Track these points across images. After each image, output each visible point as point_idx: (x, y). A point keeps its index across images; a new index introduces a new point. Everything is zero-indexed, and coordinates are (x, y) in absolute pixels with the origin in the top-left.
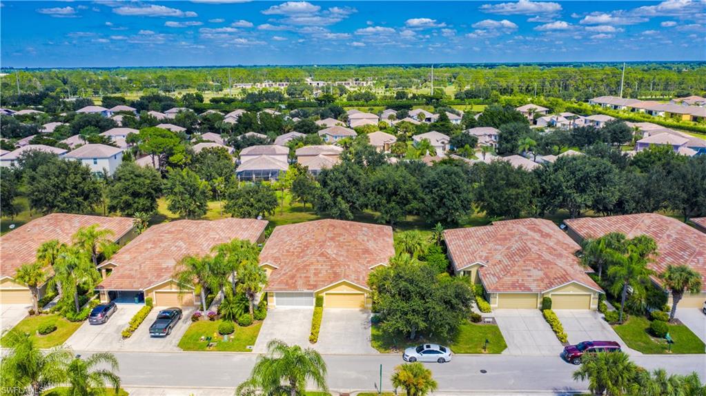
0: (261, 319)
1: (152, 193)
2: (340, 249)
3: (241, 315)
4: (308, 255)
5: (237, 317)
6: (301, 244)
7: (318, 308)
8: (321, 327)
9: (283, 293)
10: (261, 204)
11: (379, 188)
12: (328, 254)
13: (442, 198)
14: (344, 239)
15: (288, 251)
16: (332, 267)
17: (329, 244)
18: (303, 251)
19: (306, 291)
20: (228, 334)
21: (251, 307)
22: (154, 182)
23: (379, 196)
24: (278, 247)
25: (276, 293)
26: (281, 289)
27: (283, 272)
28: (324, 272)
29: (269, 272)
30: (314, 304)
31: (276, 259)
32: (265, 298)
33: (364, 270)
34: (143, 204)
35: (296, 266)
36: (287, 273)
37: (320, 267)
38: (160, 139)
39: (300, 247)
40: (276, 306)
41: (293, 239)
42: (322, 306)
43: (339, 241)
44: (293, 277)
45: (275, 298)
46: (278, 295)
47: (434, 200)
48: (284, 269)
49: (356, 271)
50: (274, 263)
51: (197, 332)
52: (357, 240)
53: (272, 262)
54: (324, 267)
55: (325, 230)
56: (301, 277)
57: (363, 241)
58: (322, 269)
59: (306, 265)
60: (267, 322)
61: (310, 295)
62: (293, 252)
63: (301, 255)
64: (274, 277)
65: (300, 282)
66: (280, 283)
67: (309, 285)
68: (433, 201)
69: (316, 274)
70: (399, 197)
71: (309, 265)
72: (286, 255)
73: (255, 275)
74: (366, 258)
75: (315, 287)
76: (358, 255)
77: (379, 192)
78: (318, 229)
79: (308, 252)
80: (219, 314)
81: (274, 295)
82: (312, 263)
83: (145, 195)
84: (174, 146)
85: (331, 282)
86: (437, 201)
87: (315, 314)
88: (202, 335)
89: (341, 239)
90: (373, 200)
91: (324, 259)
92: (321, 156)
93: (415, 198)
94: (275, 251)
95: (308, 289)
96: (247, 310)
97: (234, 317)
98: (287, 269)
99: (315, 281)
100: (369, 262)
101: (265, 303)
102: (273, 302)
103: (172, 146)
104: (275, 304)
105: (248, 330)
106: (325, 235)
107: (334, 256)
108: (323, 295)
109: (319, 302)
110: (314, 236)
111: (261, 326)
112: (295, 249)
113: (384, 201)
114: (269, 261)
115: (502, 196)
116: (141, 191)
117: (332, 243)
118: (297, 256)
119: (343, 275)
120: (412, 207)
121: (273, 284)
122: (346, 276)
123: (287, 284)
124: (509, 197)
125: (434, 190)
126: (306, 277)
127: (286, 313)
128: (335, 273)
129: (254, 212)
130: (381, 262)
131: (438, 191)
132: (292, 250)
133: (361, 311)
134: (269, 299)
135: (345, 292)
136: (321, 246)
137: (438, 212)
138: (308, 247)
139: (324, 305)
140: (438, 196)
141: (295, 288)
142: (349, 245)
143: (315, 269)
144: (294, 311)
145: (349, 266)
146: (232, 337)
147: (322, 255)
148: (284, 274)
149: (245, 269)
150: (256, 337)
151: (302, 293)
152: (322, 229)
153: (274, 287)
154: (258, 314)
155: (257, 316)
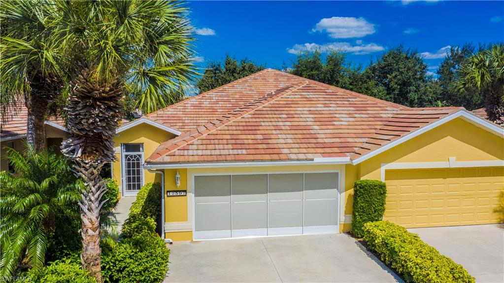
6: (226, 96)
28: (345, 118)
39: (227, 101)
45: (191, 197)
46: (204, 185)
55: (271, 80)
65: (283, 139)
66: (209, 142)
71: (286, 105)
75: (347, 149)
81: (191, 185)
95: (325, 155)
102: (183, 217)
112: (216, 103)
143: (312, 113)
152: (264, 79)
153: (191, 152)
154: (128, 260)
155: (120, 271)
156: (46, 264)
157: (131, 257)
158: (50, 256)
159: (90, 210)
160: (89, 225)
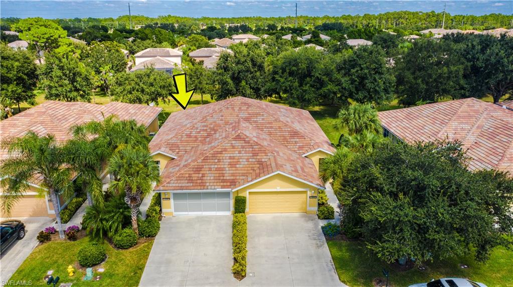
0: (151, 236)
1: (23, 79)
2: (260, 132)
3: (116, 231)
4: (216, 139)
5: (110, 234)
6: (206, 126)
7: (239, 215)
8: (248, 246)
9: (185, 194)
10: (153, 89)
11: (290, 69)
12: (247, 137)
13: (363, 78)
14: (263, 119)
15: (189, 136)
16: (255, 154)
17: (244, 125)
18: (209, 135)
19: (219, 190)
20: (94, 265)
21: (134, 218)
22: (26, 65)
23: (290, 78)
24: (175, 132)
25: (175, 194)
26: (182, 188)
27: (183, 163)
28: (244, 162)
29: (163, 163)
30: (232, 209)
31: (172, 147)
32: (158, 200)
33: (298, 158)
34: (12, 91)
35: (202, 154)
36: (189, 164)
37: (236, 154)
38: (43, 29)
39: (206, 130)
40: (175, 214)
41: (195, 121)
42: (244, 212)
43: (256, 122)
44: (198, 169)
45: (172, 201)
46: (177, 196)
47: (353, 81)
48: (185, 158)
49: (289, 160)
50: (171, 152)
51: (41, 263)
52: (280, 121)
53: (168, 150)
54: (243, 154)
55: (236, 109)
56: (210, 169)
57: (287, 122)
58: (240, 158)
59: (218, 153)
60: (161, 239)
61: (227, 195)
62: (196, 137)
63: (208, 140)
64: (171, 170)
65: (209, 177)
66: (179, 178)
67: (224, 181)
68: (352, 83)
69: (232, 165)
70: (313, 79)
71: (221, 153)
72: (187, 142)
73: (137, 165)
74: (296, 143)
75: (233, 183)
76: (285, 139)
77: (291, 74)
78: (227, 108)
79: (217, 135)
80: (84, 229)
81: (171, 197)
82: (225, 150)
83: (15, 80)
84: (59, 37)
85: (258, 176)
86: (357, 83)
87: (235, 225)
88: (49, 269)
89: (259, 119)
90: (284, 83)
91: (241, 143)
92: (214, 57)
93: (330, 80)
94: (170, 136)
95: (223, 187)
96: (127, 222)
97: (105, 233)
98: (188, 159)
99: (233, 175)
100: (301, 148)
101: (157, 208)
102: (169, 207)
103: (56, 36)
104: (172, 210)
105: (128, 255)
106: (237, 116)
107: (255, 139)
108: (246, 194)
109: (240, 205)
110: (222, 116)
111: (149, 249)
112: (199, 132)
113: (296, 84)
114: (163, 149)
115: (430, 76)
116: (10, 76)
117: (248, 124)
118: (201, 141)
119: (273, 165)
120: (328, 90)
121: (168, 180)
122: (279, 167)
123: (190, 180)
124: (440, 76)
125: (353, 71)
126: (217, 169)
127: (190, 223)
128: (260, 163)
129: (146, 97)
130: (319, 147)
131: (357, 71)
132: (194, 134)
133: (302, 216)
134: (163, 202)
135: (279, 189)
136: (234, 128)
137: (356, 96)
138: (216, 131)
139: (247, 210)
140: (358, 77)
141: (203, 185)
142: (271, 127)
143: (230, 158)
144: (200, 219)
145: (278, 152)
146: (101, 270)
147: (238, 138)
148: (185, 166)
149: (122, 158)
150: (141, 269)
151: (214, 193)
152: (233, 109)
153: (171, 185)
154: (146, 228)
155: (144, 231)
156: (123, 229)
157: (147, 227)
158: (123, 227)
159: (134, 216)
160: (133, 219)
